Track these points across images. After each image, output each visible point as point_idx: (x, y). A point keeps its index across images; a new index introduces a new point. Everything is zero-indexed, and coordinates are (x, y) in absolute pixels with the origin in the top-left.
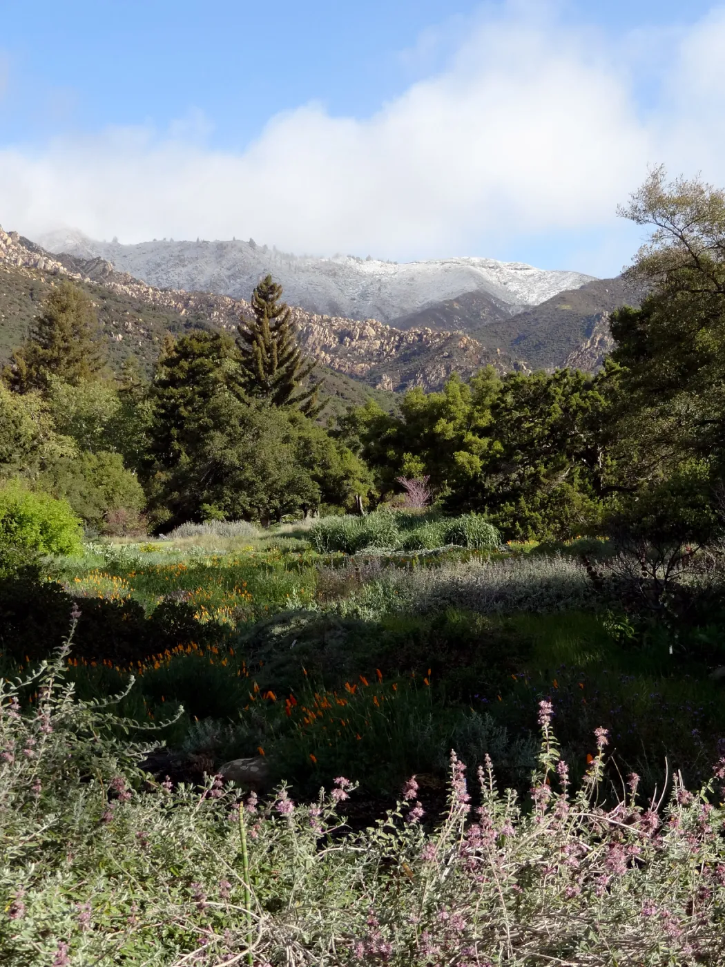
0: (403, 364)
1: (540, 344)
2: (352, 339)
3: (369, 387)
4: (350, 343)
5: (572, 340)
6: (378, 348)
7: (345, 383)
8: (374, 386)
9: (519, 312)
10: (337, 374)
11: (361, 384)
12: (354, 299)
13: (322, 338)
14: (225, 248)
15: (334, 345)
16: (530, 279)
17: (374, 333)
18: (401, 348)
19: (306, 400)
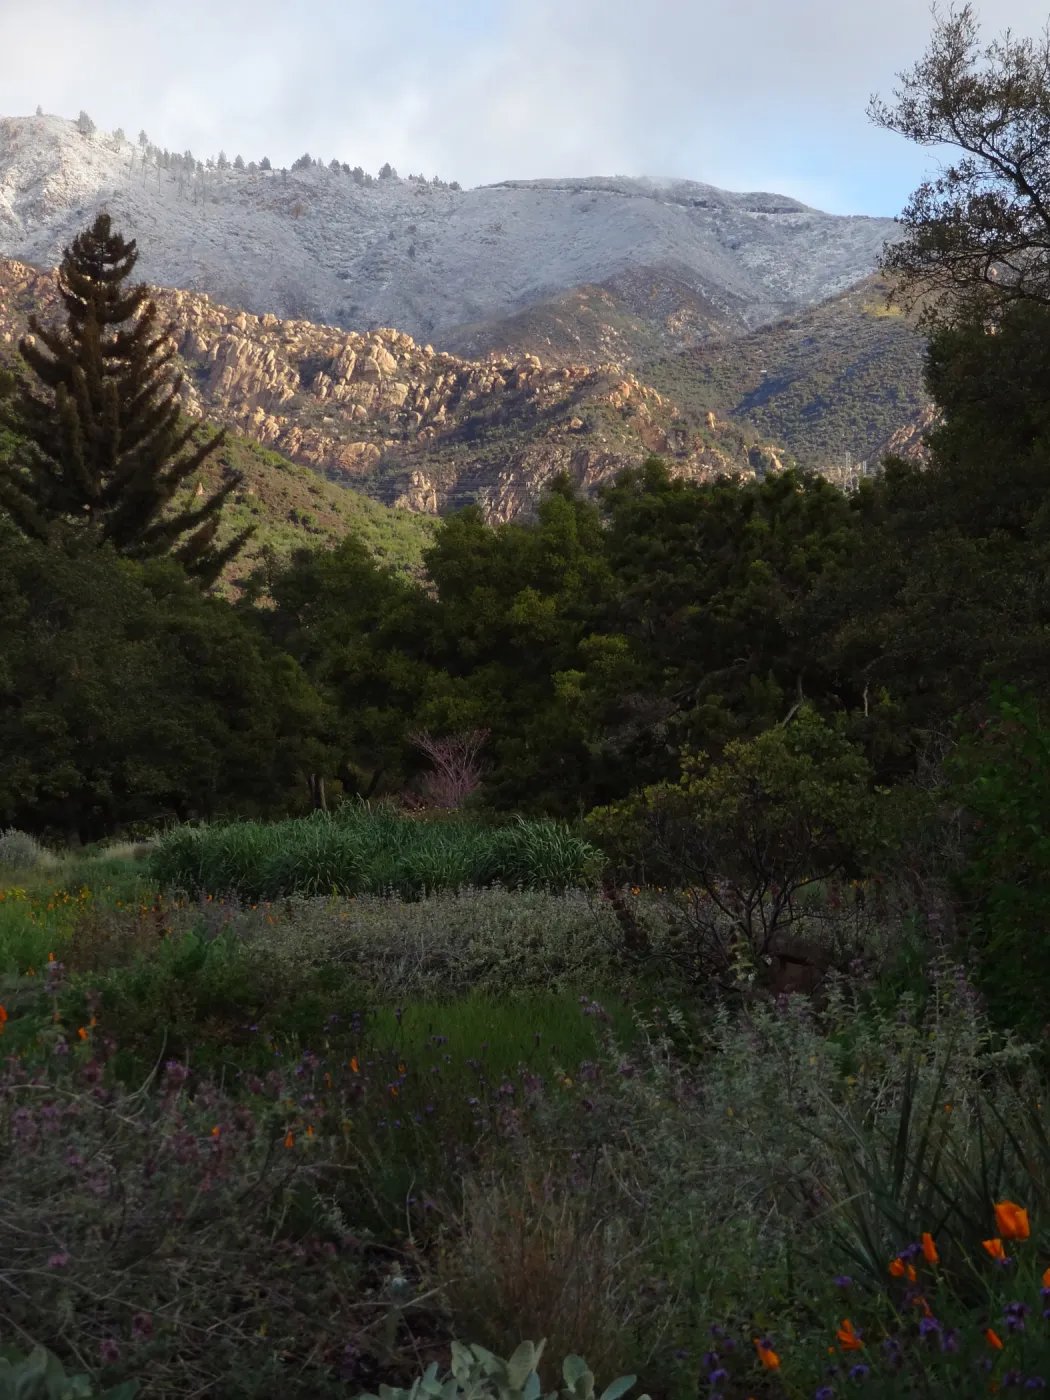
0: (465, 447)
1: (820, 402)
2: (336, 379)
3: (374, 503)
4: (330, 387)
5: (902, 394)
6: (401, 402)
7: (312, 490)
8: (389, 498)
9: (768, 321)
10: (294, 467)
11: (353, 496)
12: (345, 276)
13: (259, 373)
14: (15, 135)
15: (289, 393)
16: (800, 239)
17: (394, 364)
18: (462, 403)
19: (193, 532)
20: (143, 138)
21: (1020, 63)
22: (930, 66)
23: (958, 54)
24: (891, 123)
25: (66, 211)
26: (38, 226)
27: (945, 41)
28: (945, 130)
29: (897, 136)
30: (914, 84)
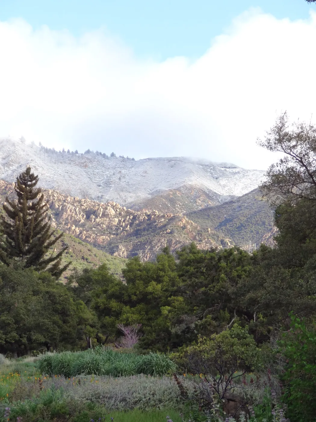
0: (135, 238)
1: (242, 226)
2: (97, 217)
3: (107, 254)
4: (95, 219)
5: (267, 223)
6: (116, 224)
7: (89, 250)
8: (112, 253)
9: (226, 201)
10: (84, 243)
11: (101, 252)
13: (74, 215)
14: (2, 142)
15: (82, 221)
16: (236, 176)
17: (114, 212)
18: (134, 225)
19: (53, 263)
20: (40, 144)
21: (302, 128)
22: (275, 128)
23: (283, 125)
24: (263, 145)
25: (17, 165)
26: (8, 170)
27: (279, 120)
28: (279, 148)
29: (265, 150)
30: (270, 134)
